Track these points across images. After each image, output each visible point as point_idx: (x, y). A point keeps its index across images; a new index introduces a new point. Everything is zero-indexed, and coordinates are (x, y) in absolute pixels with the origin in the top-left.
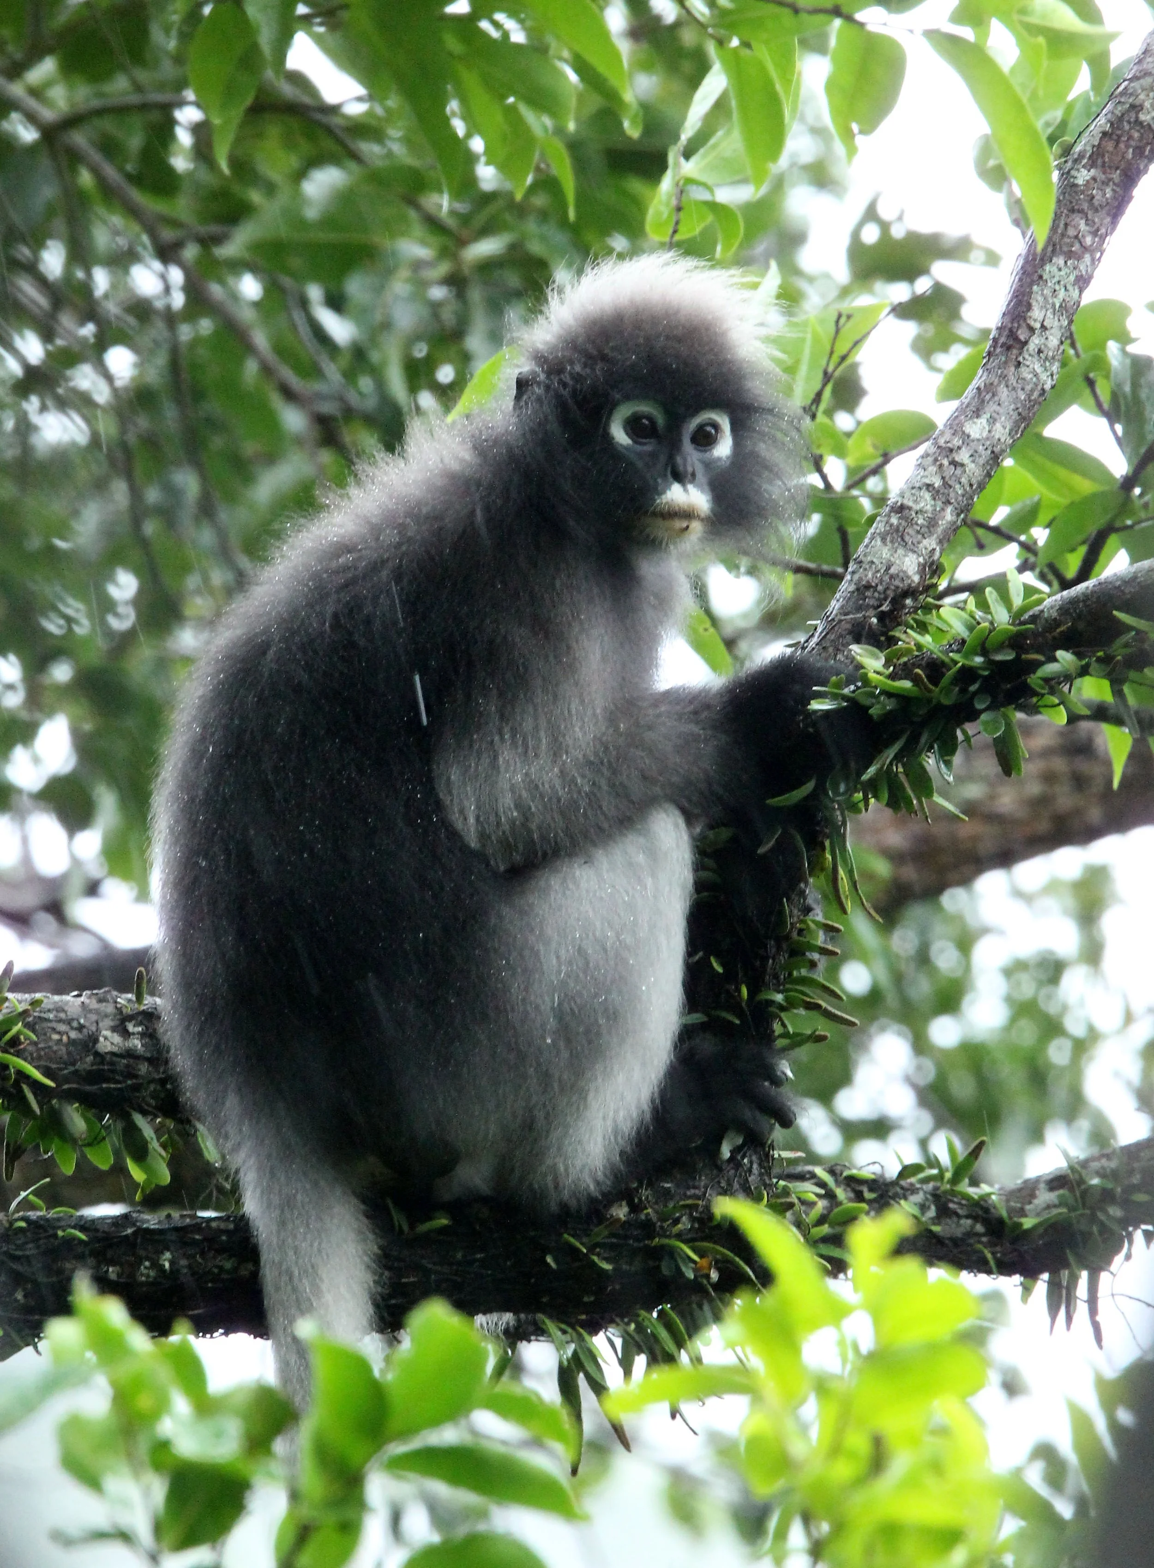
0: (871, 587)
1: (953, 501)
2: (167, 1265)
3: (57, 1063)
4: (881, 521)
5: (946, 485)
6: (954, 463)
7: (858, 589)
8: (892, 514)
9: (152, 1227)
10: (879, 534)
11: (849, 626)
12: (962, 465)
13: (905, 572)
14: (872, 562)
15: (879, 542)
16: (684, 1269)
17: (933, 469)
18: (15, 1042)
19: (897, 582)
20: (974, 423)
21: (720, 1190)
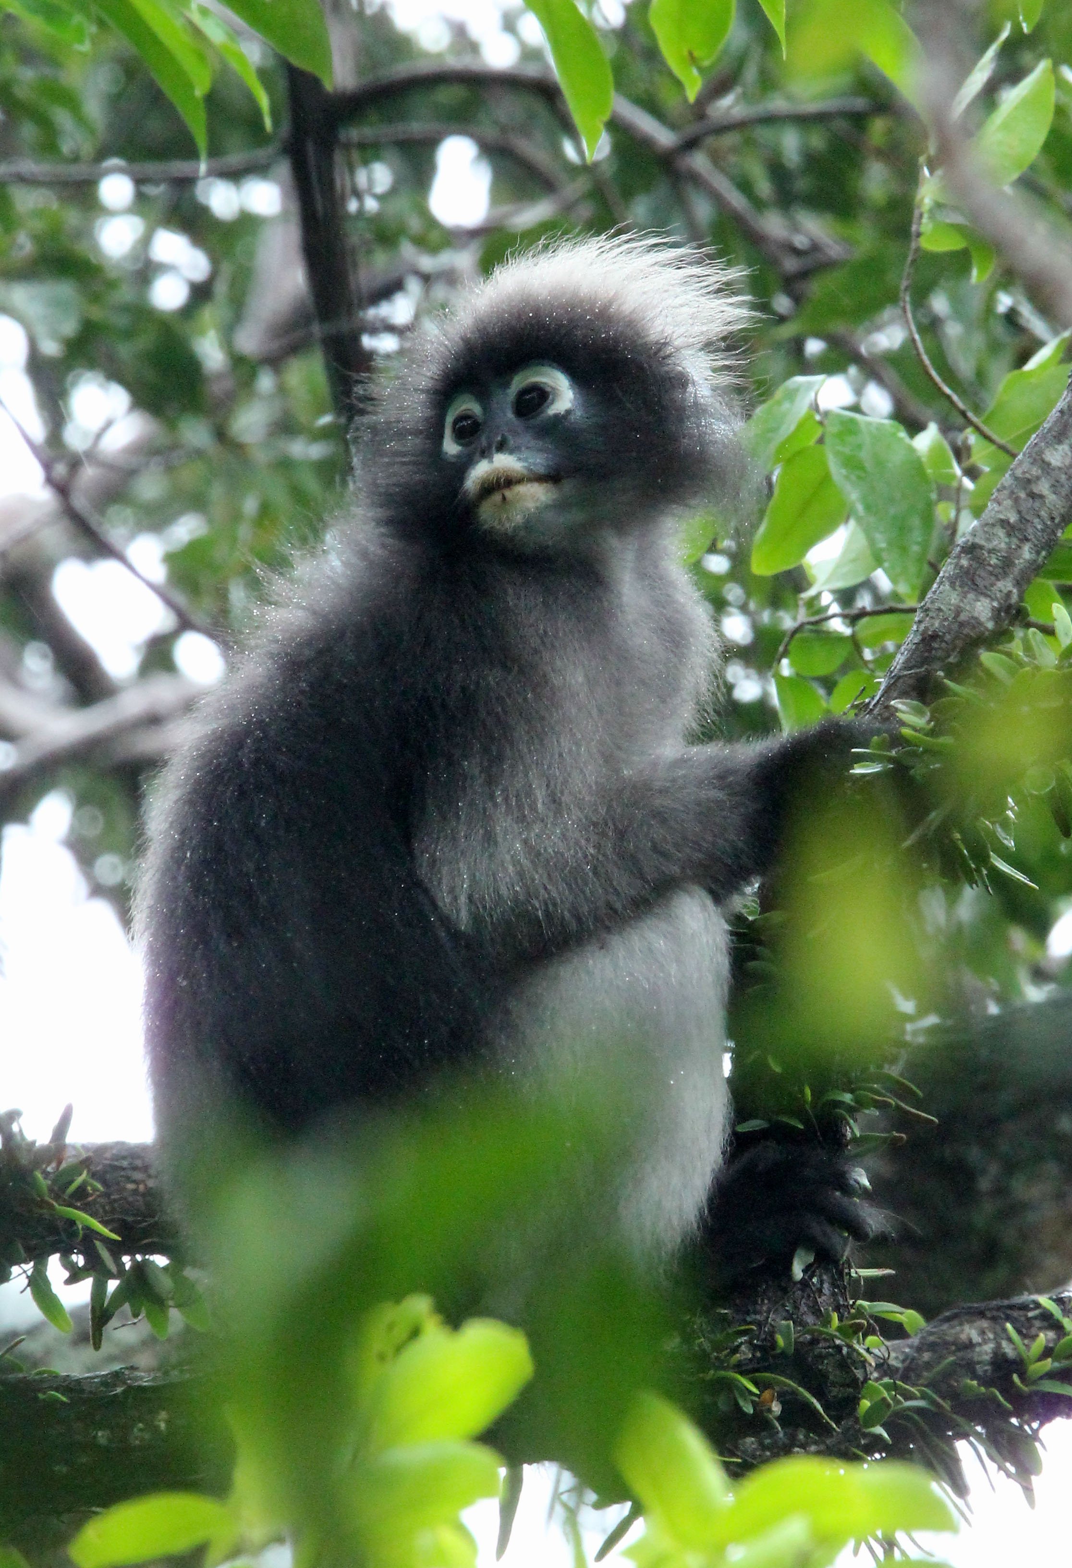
0: (938, 636)
1: (1031, 537)
2: (163, 1426)
3: (134, 1215)
4: (951, 563)
5: (1022, 519)
6: (1032, 496)
7: (923, 640)
8: (963, 555)
9: (145, 1384)
10: (948, 578)
11: (911, 681)
12: (1041, 497)
13: (976, 619)
14: (940, 610)
15: (947, 587)
16: (741, 1403)
17: (1008, 503)
18: (81, 1193)
19: (966, 631)
20: (1056, 450)
21: (784, 1314)
